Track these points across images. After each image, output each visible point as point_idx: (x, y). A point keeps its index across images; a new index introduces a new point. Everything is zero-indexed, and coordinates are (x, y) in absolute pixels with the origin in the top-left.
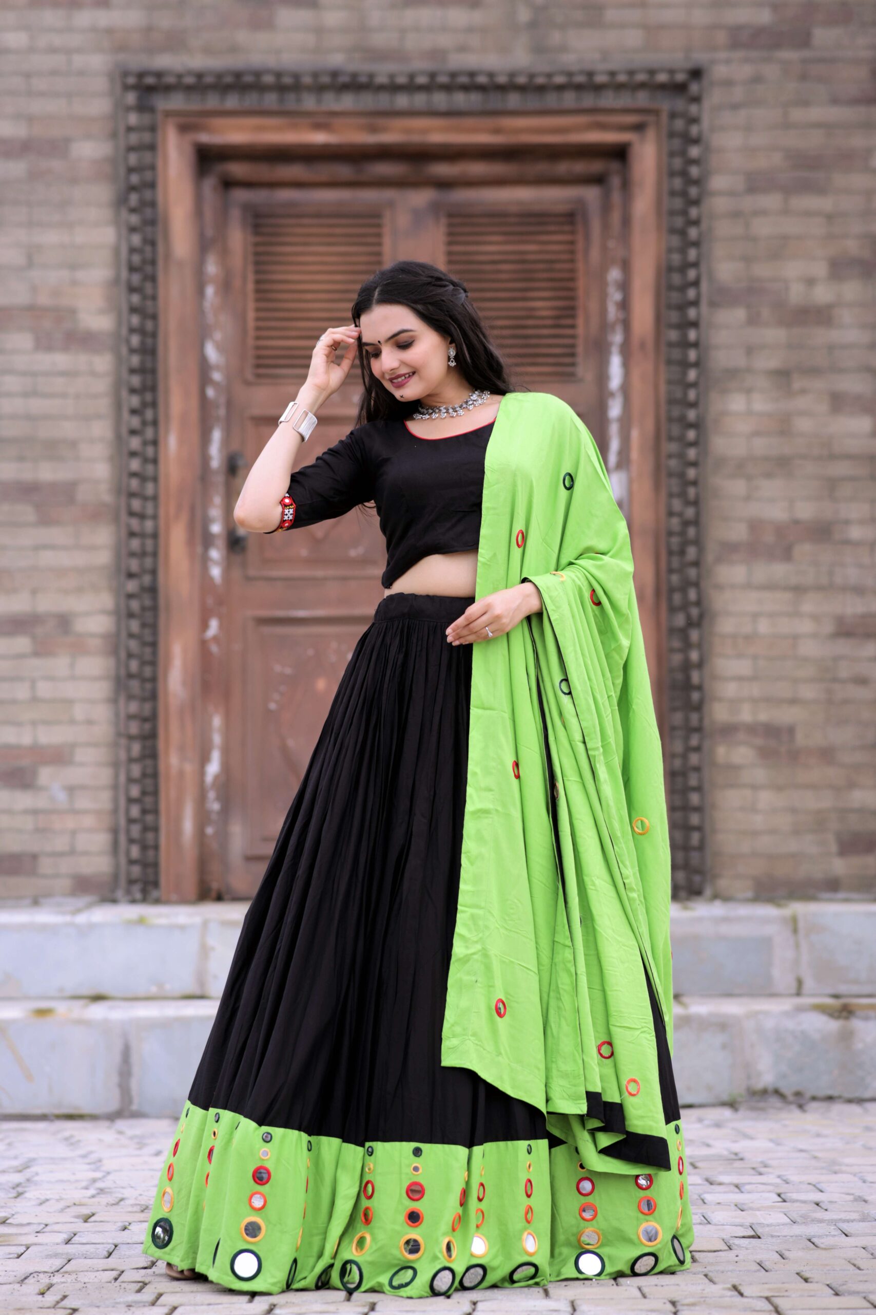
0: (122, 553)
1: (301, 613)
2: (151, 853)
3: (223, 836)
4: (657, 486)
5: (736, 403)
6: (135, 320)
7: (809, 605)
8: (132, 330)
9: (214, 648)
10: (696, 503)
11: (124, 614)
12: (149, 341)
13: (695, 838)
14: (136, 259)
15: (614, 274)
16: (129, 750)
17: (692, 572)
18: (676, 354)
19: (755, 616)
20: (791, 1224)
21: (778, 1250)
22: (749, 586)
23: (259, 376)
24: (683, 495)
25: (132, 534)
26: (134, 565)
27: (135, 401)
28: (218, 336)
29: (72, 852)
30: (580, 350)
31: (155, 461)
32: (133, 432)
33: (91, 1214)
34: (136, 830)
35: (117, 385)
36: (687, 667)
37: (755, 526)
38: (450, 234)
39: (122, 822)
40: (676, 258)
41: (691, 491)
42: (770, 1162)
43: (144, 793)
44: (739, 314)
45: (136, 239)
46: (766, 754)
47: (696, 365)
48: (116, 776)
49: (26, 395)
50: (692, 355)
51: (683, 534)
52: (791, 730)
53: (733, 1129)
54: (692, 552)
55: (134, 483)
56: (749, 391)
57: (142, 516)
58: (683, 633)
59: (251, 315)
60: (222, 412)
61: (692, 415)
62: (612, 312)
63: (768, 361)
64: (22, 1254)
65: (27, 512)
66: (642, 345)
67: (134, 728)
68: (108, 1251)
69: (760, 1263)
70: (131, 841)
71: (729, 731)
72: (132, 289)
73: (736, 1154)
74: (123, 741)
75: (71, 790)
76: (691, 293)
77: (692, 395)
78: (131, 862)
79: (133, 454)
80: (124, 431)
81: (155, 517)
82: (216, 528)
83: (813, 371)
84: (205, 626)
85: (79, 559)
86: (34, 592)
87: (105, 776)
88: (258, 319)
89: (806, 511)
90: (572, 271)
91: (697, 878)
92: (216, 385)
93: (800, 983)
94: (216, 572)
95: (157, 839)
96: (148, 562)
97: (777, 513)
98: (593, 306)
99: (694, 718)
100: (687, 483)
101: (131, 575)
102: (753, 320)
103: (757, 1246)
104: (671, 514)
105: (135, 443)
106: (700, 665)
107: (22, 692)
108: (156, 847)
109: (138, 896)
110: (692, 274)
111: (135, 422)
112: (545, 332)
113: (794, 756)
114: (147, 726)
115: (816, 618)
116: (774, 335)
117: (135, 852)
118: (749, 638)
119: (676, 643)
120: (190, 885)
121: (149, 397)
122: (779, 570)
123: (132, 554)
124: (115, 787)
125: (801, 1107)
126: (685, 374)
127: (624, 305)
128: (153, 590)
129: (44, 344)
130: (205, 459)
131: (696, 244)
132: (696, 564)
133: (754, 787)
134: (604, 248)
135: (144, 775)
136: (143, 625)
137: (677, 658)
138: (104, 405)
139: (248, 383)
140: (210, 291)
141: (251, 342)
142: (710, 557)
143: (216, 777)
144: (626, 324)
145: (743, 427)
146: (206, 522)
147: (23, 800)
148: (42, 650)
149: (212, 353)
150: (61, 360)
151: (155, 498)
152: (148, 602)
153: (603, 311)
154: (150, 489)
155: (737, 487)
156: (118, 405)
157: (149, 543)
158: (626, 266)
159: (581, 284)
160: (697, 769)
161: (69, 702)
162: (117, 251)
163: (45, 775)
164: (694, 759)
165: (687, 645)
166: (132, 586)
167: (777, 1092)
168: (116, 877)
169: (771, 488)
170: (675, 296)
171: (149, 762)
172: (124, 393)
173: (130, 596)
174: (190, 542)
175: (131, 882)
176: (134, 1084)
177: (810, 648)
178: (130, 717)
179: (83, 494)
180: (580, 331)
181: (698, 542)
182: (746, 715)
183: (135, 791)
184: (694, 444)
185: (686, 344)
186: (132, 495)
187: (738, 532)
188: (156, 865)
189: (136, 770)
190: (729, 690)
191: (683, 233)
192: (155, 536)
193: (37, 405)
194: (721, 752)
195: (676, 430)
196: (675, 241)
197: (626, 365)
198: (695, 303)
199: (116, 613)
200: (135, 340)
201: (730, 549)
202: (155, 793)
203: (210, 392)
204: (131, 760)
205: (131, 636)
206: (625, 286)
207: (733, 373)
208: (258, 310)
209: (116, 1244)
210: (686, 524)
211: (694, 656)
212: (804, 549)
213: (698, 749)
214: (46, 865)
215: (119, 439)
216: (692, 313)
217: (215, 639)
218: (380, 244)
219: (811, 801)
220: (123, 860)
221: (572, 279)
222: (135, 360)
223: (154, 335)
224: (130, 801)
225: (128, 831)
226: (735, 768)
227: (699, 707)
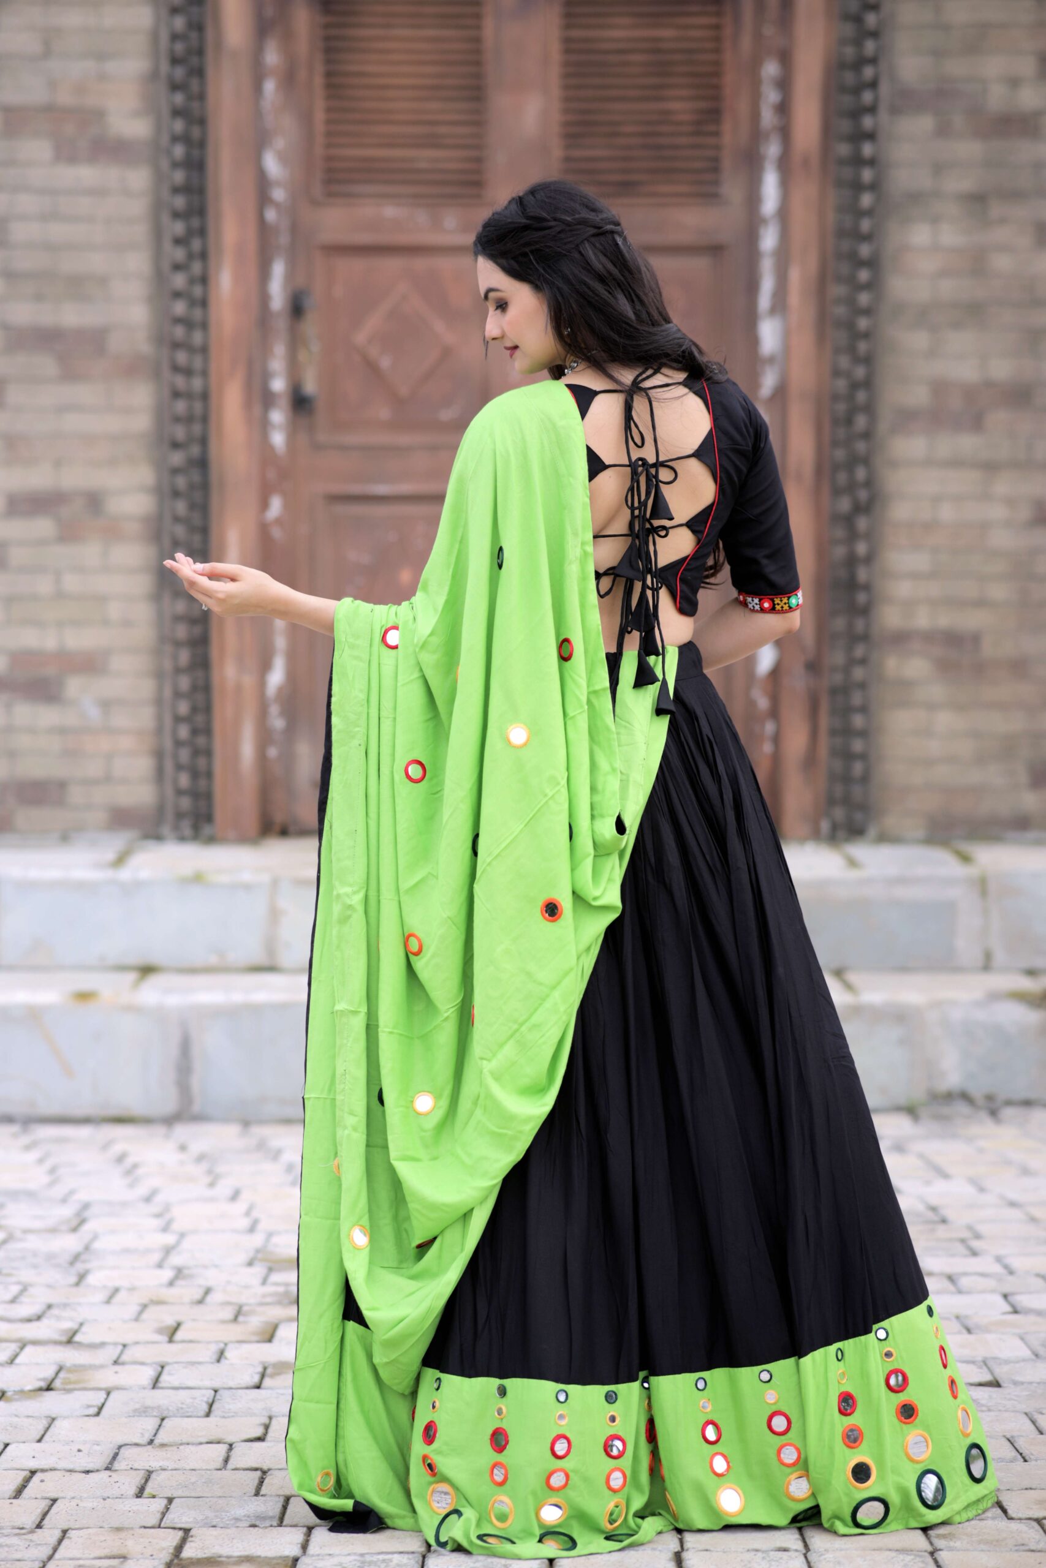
0: (163, 417)
1: (382, 489)
2: (202, 783)
3: (288, 758)
4: (821, 337)
5: (920, 235)
6: (179, 126)
7: (1003, 486)
8: (175, 139)
9: (277, 533)
10: (868, 360)
11: (166, 492)
12: (196, 153)
13: (858, 768)
14: (179, 47)
15: (771, 69)
16: (175, 658)
17: (861, 447)
18: (847, 172)
19: (937, 499)
20: (1033, 1360)
21: (1027, 1411)
22: (929, 462)
23: (330, 195)
24: (852, 350)
25: (176, 394)
26: (180, 433)
27: (179, 228)
28: (280, 143)
29: (108, 779)
30: (727, 163)
31: (204, 303)
32: (177, 267)
33: (175, 1325)
34: (184, 755)
35: (157, 206)
36: (852, 561)
37: (940, 388)
38: (568, 15)
39: (168, 744)
40: (849, 51)
41: (862, 347)
42: (982, 1229)
43: (194, 710)
44: (924, 123)
45: (179, 23)
46: (945, 668)
47: (874, 187)
48: (160, 689)
49: (45, 217)
50: (867, 175)
51: (850, 397)
52: (976, 639)
53: (921, 1156)
54: (861, 421)
55: (179, 332)
56: (935, 220)
57: (188, 372)
58: (848, 521)
59: (320, 116)
60: (284, 239)
61: (865, 250)
62: (768, 117)
63: (960, 183)
64: (103, 1405)
65: (47, 364)
66: (806, 162)
67: (182, 632)
68: (207, 1402)
69: (1011, 1439)
70: (179, 767)
71: (901, 639)
72: (174, 87)
73: (933, 1209)
74: (168, 648)
75: (106, 705)
76: (867, 97)
77: (865, 225)
78: (179, 792)
79: (177, 295)
80: (166, 266)
81: (205, 373)
82: (278, 385)
83: (1015, 195)
84: (265, 505)
85: (112, 424)
86: (58, 464)
87: (146, 688)
88: (329, 122)
89: (1002, 369)
90: (717, 63)
91: (858, 816)
92: (277, 205)
93: (988, 956)
94: (278, 439)
95: (210, 764)
96: (197, 429)
97: (966, 372)
98: (743, 107)
99: (860, 625)
100: (856, 335)
101: (175, 445)
102: (943, 131)
103: (1000, 1404)
104: (836, 373)
105: (179, 281)
106: (869, 559)
107: (44, 586)
108: (209, 775)
109: (188, 831)
110: (868, 72)
111: (179, 254)
112: (683, 140)
113: (980, 670)
114: (197, 630)
115: (1010, 502)
116: (969, 149)
117: (184, 780)
118: (930, 526)
119: (840, 533)
120: (250, 820)
121: (195, 222)
122: (967, 443)
123: (177, 419)
124: (159, 702)
125: (994, 1113)
126: (856, 199)
127: (783, 109)
128: (202, 464)
129: (65, 153)
130: (264, 298)
131: (875, 34)
132: (867, 435)
133: (931, 707)
134: (758, 36)
135: (194, 688)
136: (192, 507)
137: (840, 552)
138: (140, 232)
139: (315, 203)
140: (270, 87)
141: (319, 151)
142: (883, 426)
143: (280, 690)
144: (785, 132)
145: (927, 265)
146: (266, 376)
147: (47, 716)
148: (68, 534)
149: (272, 165)
150: (86, 174)
151: (204, 350)
152: (196, 477)
153: (756, 116)
154: (197, 338)
155: (917, 340)
156: (157, 233)
157: (198, 406)
158: (785, 58)
159: (729, 78)
160: (863, 686)
161: (101, 599)
162: (155, 36)
163: (74, 686)
164: (858, 673)
165: (853, 535)
166: (177, 458)
167: (965, 1097)
168: (160, 809)
169: (961, 341)
170: (847, 100)
171: (200, 674)
172: (166, 218)
173: (175, 471)
174: (248, 404)
175: (179, 816)
176: (195, 1082)
177: (1002, 539)
178: (177, 619)
179: (116, 343)
180: (727, 139)
181: (869, 409)
182: (922, 620)
183: (183, 708)
184: (869, 286)
185: (858, 161)
186: (176, 345)
187: (918, 396)
188: (208, 796)
189: (184, 683)
190: (902, 589)
191: (858, 20)
192: (205, 396)
193: (58, 231)
194: (893, 665)
195: (845, 269)
196: (849, 29)
197: (785, 184)
198: (872, 109)
199: (158, 491)
200: (179, 151)
201: (908, 418)
202: (208, 709)
203: (271, 215)
204: (178, 671)
205: (176, 519)
206: (784, 84)
207: (916, 198)
208: (329, 110)
209: (216, 1389)
210: (855, 386)
211: (861, 548)
212: (999, 418)
213: (863, 661)
214: (76, 795)
215: (159, 277)
216: (867, 122)
217: (278, 521)
218: (478, 27)
219: (999, 724)
220: (169, 791)
221: (717, 74)
222: (179, 177)
223: (202, 144)
224: (178, 719)
225: (175, 756)
226: (906, 684)
227: (865, 611)
